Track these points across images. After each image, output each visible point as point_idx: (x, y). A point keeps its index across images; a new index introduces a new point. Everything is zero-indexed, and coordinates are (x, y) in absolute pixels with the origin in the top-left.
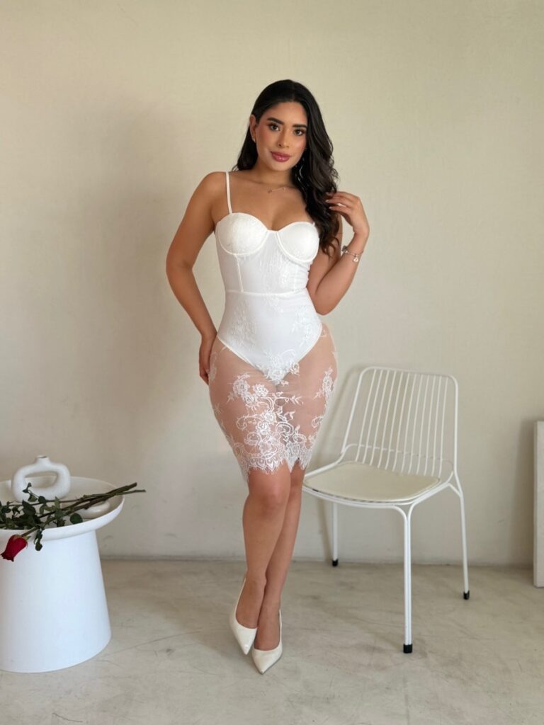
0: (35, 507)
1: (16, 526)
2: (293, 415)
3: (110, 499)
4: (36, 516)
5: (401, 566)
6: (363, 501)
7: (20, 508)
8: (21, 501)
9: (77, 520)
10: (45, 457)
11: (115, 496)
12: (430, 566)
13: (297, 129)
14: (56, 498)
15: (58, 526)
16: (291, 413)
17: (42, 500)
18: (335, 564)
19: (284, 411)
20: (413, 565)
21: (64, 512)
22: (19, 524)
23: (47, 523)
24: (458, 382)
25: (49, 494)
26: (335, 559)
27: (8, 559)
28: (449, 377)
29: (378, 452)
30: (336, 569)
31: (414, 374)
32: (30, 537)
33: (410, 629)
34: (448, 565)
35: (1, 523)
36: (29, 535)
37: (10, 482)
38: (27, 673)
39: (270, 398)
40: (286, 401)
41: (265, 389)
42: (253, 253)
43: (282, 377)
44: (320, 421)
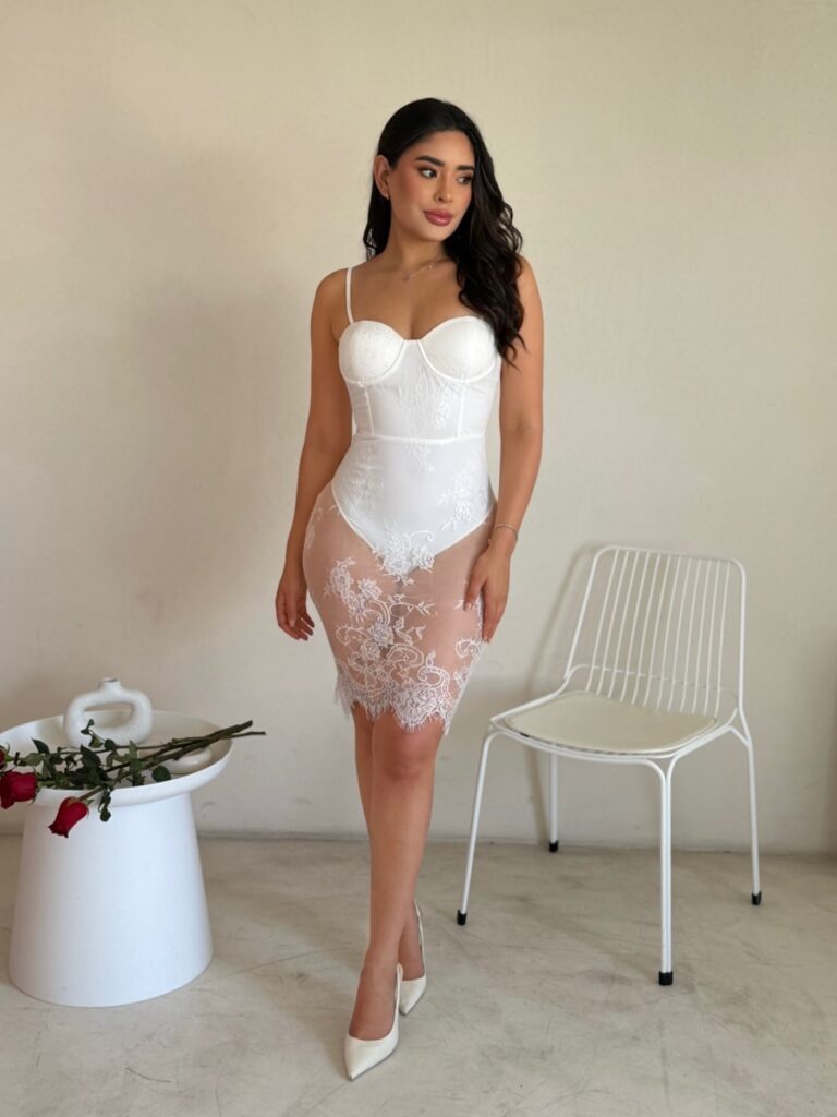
0: (98, 755)
1: (71, 785)
2: (422, 632)
3: (212, 745)
4: (101, 769)
6: (598, 752)
7: (78, 757)
8: (79, 746)
9: (162, 775)
10: (113, 681)
11: (220, 741)
12: (699, 852)
13: (462, 174)
14: (131, 742)
15: (134, 785)
16: (419, 630)
17: (110, 745)
18: (554, 848)
19: (407, 626)
20: (674, 851)
21: (144, 764)
22: (76, 780)
23: (118, 780)
24: (747, 572)
25: (119, 737)
26: (553, 841)
27: (60, 833)
28: (732, 563)
29: (620, 677)
30: (555, 856)
31: (678, 556)
32: (92, 801)
33: (670, 949)
34: (728, 852)
35: (48, 779)
36: (90, 798)
37: (61, 718)
38: (86, 1008)
39: (384, 604)
40: (410, 610)
41: (377, 588)
42: (383, 378)
43: (406, 571)
44: (470, 648)
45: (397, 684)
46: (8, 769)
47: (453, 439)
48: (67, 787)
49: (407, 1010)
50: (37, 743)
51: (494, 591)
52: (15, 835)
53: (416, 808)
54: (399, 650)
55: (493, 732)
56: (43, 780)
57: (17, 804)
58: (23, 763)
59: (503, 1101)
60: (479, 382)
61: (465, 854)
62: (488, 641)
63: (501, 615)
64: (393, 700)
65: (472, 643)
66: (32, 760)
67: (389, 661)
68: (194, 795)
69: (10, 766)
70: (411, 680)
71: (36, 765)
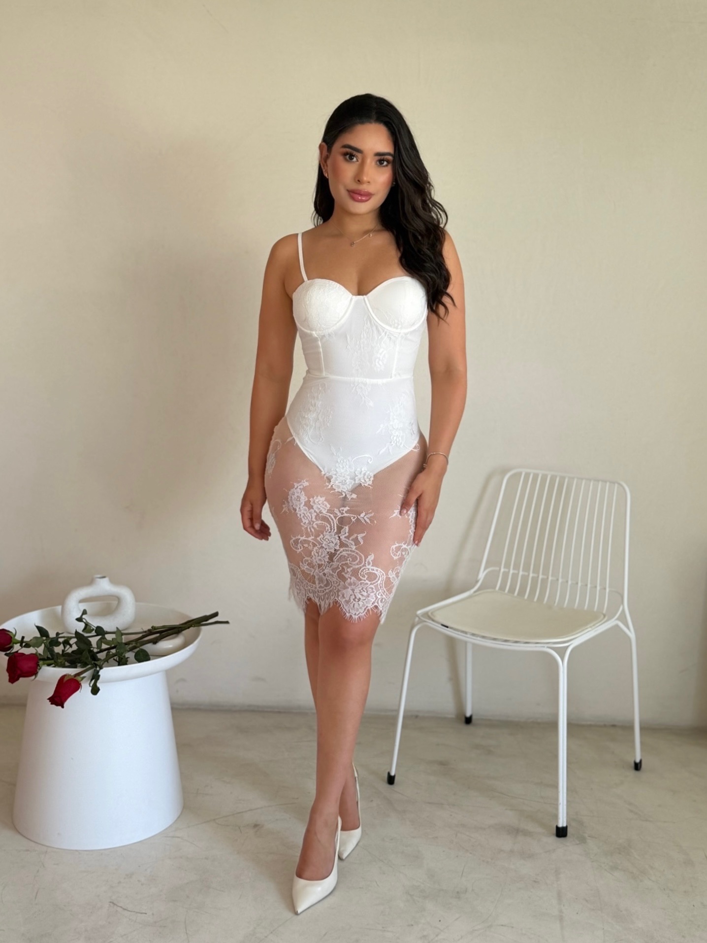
0: (90, 639)
1: (67, 664)
2: (362, 538)
3: (184, 632)
4: (92, 651)
5: (553, 725)
6: (506, 641)
7: (73, 641)
8: (74, 632)
9: (143, 657)
10: (104, 577)
11: (191, 628)
12: (590, 726)
13: (381, 159)
14: (117, 628)
15: (119, 665)
16: (360, 536)
17: (100, 631)
18: (468, 720)
19: (351, 533)
20: (570, 725)
21: (128, 647)
22: (72, 660)
23: (106, 660)
24: (631, 492)
25: (108, 624)
26: (468, 715)
27: (57, 705)
28: (619, 484)
29: (525, 579)
30: (470, 728)
31: (573, 478)
32: (84, 677)
33: (565, 807)
34: (614, 726)
35: (48, 659)
36: (82, 676)
37: (59, 608)
38: (77, 851)
39: (332, 515)
40: (353, 520)
41: (326, 503)
42: (335, 328)
43: (350, 487)
44: (402, 551)
45: (342, 583)
46: (14, 650)
47: (389, 380)
48: (64, 666)
49: (345, 856)
50: (38, 628)
51: (426, 503)
52: (20, 705)
53: (354, 686)
54: (344, 553)
55: (418, 623)
56: (43, 659)
57: (21, 679)
58: (28, 645)
59: (425, 933)
60: (412, 333)
61: (395, 725)
62: (417, 545)
63: (430, 523)
64: (338, 596)
65: (405, 546)
66: (35, 643)
67: (335, 564)
68: (169, 673)
69: (17, 647)
70: (353, 578)
71: (38, 647)
